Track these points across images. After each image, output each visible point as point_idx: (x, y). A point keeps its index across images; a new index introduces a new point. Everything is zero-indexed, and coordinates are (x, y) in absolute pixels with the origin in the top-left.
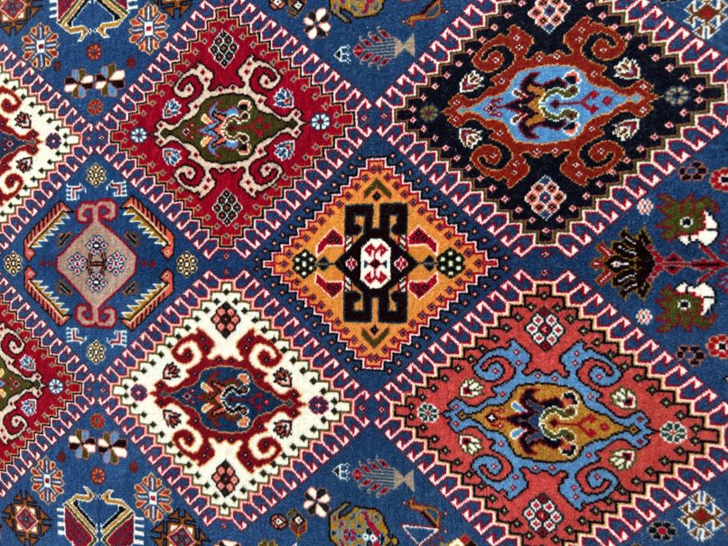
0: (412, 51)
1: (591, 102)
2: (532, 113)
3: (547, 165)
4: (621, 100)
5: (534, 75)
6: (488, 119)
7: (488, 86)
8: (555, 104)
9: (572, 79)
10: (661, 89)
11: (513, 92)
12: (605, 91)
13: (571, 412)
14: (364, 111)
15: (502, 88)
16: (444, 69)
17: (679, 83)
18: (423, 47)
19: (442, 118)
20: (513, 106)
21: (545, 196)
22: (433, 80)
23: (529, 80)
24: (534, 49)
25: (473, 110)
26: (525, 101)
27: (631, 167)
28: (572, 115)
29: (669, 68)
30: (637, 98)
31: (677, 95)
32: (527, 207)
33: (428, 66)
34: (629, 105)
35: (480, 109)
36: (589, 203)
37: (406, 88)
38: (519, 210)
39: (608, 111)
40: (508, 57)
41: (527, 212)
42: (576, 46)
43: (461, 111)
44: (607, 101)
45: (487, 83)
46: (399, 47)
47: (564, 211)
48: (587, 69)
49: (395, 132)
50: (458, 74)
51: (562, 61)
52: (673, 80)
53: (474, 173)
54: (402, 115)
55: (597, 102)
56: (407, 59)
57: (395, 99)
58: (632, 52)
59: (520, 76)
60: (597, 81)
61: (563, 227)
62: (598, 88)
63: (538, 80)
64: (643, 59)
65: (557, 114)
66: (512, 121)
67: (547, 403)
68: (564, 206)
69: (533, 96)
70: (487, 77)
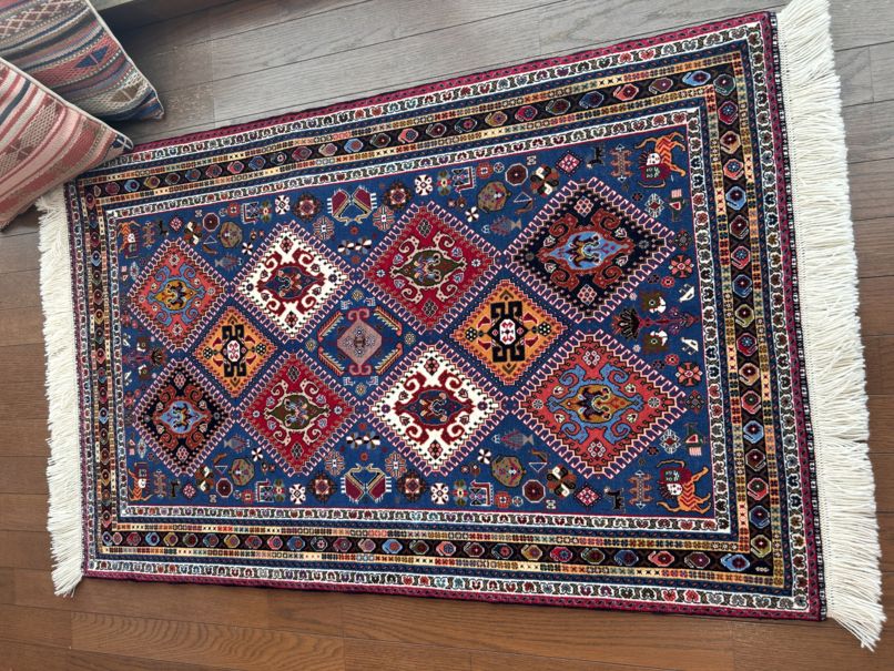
0: (520, 227)
1: (606, 249)
2: (579, 255)
3: (587, 279)
4: (619, 247)
5: (579, 237)
6: (558, 258)
7: (557, 243)
8: (589, 250)
9: (596, 238)
10: (636, 241)
11: (569, 245)
12: (611, 243)
13: (606, 397)
14: (497, 257)
15: (564, 243)
16: (536, 235)
17: (644, 239)
18: (525, 225)
19: (536, 259)
20: (570, 252)
21: (587, 294)
22: (531, 241)
23: (577, 239)
24: (578, 225)
25: (551, 254)
26: (575, 249)
27: (625, 278)
28: (597, 255)
29: (640, 232)
30: (626, 246)
31: (644, 244)
32: (579, 299)
33: (528, 234)
34: (622, 250)
35: (554, 254)
36: (608, 296)
37: (518, 245)
38: (575, 301)
39: (614, 253)
40: (566, 229)
41: (579, 302)
42: (597, 222)
43: (545, 255)
44: (613, 248)
45: (557, 241)
46: (513, 225)
47: (596, 301)
48: (603, 233)
49: (514, 266)
50: (543, 238)
51: (592, 230)
52: (641, 237)
53: (553, 285)
54: (517, 258)
55: (608, 248)
56: (517, 231)
57: (513, 251)
58: (622, 225)
59: (572, 237)
60: (608, 239)
61: (596, 308)
62: (609, 242)
63: (581, 239)
64: (628, 228)
65: (590, 255)
66: (569, 259)
67: (595, 394)
68: (596, 298)
69: (579, 247)
70: (557, 238)
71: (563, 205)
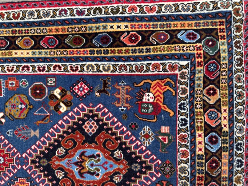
2: (83, 168)
4: (116, 167)
5: (84, 152)
6: (67, 168)
8: (92, 165)
9: (98, 156)
10: (130, 164)
11: (76, 158)
12: (111, 162)
14: (18, 158)
16: (50, 145)
17: (137, 162)
18: (42, 134)
19: (49, 165)
20: (76, 164)
22: (46, 149)
23: (82, 154)
24: (85, 142)
25: (60, 163)
26: (81, 162)
28: (98, 170)
29: (133, 156)
30: (122, 167)
31: (136, 167)
33: (44, 142)
34: (119, 169)
35: (64, 163)
37: (35, 151)
39: (111, 170)
40: (75, 144)
42: (100, 142)
43: (57, 163)
44: (111, 166)
45: (66, 153)
46: (33, 133)
48: (104, 153)
49: (30, 168)
50: (56, 148)
51: (95, 148)
52: (134, 161)
54: (33, 162)
55: (107, 166)
56: (35, 139)
57: (30, 155)
58: (120, 148)
59: (79, 151)
60: (107, 157)
62: (108, 161)
63: (86, 154)
64: (124, 151)
65: (93, 169)
66: (76, 169)
69: (84, 161)
70: (67, 150)
71: (74, 123)
